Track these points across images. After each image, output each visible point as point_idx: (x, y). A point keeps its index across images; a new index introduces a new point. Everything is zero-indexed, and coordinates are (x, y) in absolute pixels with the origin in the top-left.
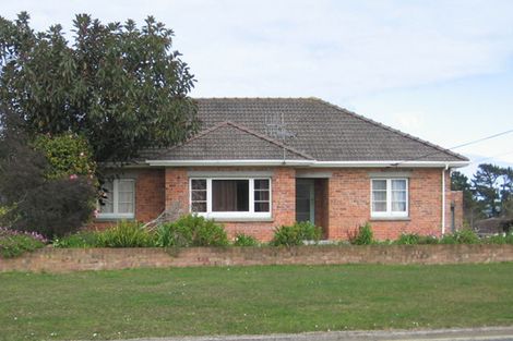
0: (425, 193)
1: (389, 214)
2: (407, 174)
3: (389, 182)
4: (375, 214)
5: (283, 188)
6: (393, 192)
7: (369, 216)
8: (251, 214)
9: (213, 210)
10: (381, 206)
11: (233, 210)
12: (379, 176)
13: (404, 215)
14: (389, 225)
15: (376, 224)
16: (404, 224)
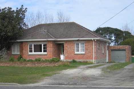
0: (89, 47)
1: (80, 52)
2: (84, 42)
3: (80, 44)
4: (76, 53)
5: (49, 46)
6: (81, 47)
7: (75, 53)
8: (43, 53)
9: (34, 52)
10: (78, 51)
11: (39, 52)
12: (77, 42)
13: (84, 53)
14: (79, 55)
15: (76, 55)
16: (83, 55)
